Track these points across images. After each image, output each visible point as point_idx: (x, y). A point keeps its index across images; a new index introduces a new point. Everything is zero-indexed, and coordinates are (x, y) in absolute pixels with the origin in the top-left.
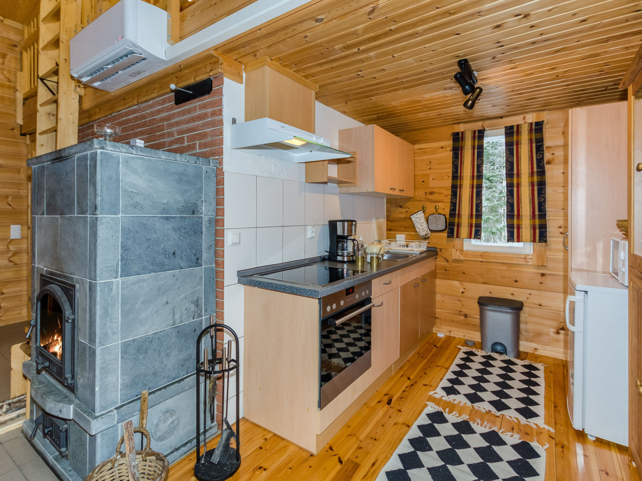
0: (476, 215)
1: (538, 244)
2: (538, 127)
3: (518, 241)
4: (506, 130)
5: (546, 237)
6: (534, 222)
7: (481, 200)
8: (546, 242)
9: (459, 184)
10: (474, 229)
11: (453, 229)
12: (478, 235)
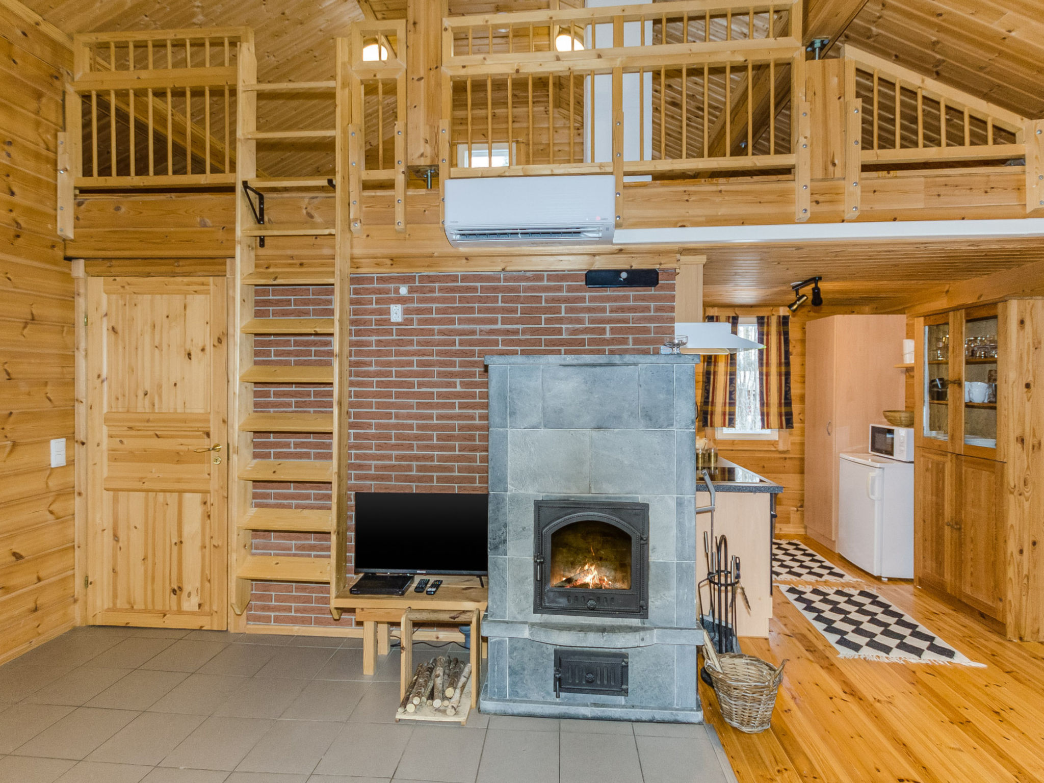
0: (730, 403)
1: (785, 432)
2: (784, 322)
3: (768, 427)
4: (758, 320)
5: (792, 424)
6: (781, 410)
7: (735, 387)
8: (792, 428)
9: (712, 370)
10: (727, 417)
11: (707, 418)
12: (731, 423)
